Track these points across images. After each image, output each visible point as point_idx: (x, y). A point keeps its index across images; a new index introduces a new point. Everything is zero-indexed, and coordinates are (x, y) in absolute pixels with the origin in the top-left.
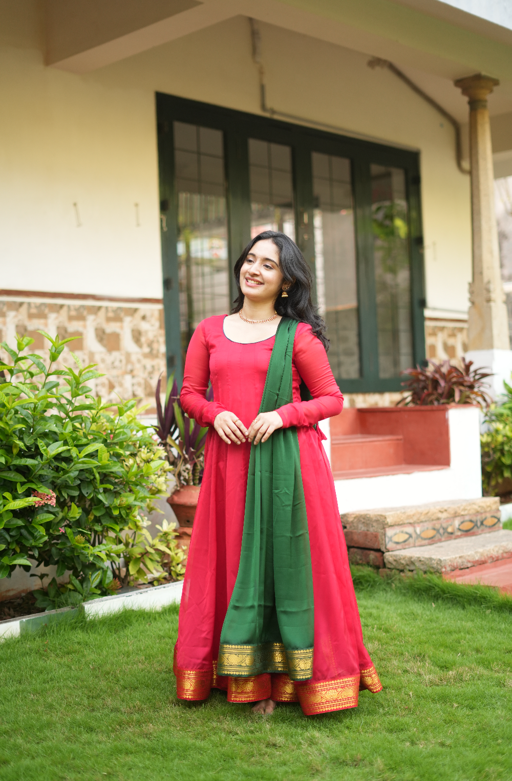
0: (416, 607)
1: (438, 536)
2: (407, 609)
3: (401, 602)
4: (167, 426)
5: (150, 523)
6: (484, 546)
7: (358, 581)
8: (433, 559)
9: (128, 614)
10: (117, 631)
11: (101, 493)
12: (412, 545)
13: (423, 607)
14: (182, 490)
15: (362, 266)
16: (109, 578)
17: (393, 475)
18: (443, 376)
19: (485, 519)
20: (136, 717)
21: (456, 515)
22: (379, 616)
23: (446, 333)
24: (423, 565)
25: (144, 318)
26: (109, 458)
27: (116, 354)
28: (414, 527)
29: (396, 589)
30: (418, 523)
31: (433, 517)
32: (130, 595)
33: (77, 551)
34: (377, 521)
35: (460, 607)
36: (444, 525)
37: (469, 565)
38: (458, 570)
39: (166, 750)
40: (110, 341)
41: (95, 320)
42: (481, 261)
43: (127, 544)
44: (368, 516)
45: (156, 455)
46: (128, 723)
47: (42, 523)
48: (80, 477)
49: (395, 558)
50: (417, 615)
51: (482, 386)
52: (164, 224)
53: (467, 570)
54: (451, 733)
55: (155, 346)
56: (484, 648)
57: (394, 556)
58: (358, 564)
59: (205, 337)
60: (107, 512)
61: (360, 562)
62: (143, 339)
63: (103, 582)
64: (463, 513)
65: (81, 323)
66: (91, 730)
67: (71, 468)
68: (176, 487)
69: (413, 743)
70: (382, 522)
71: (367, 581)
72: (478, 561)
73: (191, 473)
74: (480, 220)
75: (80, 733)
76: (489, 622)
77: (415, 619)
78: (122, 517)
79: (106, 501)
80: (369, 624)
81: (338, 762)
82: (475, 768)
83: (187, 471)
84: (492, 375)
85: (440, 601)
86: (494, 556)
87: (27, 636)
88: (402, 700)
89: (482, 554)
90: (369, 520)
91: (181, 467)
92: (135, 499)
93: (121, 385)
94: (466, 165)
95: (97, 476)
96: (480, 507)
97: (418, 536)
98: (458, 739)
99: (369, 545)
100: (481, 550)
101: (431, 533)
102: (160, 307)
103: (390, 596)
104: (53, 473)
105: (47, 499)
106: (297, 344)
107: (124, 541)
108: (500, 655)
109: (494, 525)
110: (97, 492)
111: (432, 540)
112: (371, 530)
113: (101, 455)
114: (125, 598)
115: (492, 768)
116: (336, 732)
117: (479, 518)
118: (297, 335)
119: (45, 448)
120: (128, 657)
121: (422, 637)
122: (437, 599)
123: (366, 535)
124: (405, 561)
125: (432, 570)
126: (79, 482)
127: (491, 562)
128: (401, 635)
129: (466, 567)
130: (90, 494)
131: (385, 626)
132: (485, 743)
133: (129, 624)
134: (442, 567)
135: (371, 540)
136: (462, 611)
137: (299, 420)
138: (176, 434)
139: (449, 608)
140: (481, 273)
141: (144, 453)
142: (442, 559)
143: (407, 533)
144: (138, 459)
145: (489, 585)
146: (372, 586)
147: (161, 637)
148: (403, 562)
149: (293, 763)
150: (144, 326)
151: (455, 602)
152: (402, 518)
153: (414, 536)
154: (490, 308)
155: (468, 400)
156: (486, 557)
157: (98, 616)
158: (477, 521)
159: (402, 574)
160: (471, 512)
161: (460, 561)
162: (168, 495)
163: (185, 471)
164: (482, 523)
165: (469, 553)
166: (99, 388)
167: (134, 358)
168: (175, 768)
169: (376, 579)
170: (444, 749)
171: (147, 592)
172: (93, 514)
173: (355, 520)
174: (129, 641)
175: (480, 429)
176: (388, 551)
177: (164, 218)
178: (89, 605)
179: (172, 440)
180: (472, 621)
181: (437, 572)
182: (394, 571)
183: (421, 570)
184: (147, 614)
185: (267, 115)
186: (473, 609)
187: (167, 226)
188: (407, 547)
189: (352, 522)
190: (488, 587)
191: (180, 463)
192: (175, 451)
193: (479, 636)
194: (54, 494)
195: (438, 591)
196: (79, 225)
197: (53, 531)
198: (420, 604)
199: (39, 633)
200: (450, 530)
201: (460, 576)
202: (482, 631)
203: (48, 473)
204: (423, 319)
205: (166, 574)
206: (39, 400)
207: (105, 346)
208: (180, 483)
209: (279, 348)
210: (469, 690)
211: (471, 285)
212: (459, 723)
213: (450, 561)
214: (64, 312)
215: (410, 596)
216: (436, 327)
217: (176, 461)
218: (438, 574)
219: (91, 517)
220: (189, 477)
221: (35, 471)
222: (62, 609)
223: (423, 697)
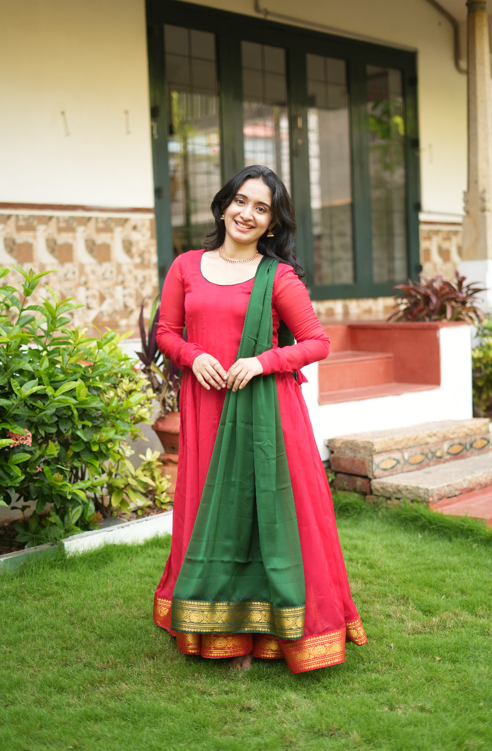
0: (402, 538)
1: (427, 461)
2: (393, 540)
3: (387, 532)
4: (151, 352)
5: (133, 452)
6: (472, 472)
7: (344, 508)
8: (421, 489)
9: (109, 550)
10: (98, 567)
11: (79, 430)
12: (399, 471)
13: (409, 538)
14: (167, 416)
15: (357, 171)
16: (91, 510)
17: (382, 397)
18: (435, 292)
19: (475, 441)
20: (110, 673)
21: (445, 439)
22: (364, 549)
23: (441, 236)
24: (410, 493)
25: (135, 228)
26: (88, 393)
27: (106, 266)
28: (402, 453)
29: (383, 517)
30: (406, 449)
31: (422, 442)
32: (112, 529)
33: (55, 489)
34: (365, 448)
35: (446, 539)
36: (433, 450)
37: (457, 493)
38: (445, 498)
39: (137, 716)
40: (100, 252)
41: (85, 231)
42: (476, 169)
43: (110, 474)
44: (355, 442)
45: (138, 384)
46: (100, 682)
47: (17, 463)
48: (57, 414)
49: (382, 486)
50: (403, 547)
51: (474, 301)
52: (155, 132)
53: (455, 498)
54: (431, 695)
55: (146, 256)
56: (469, 589)
57: (382, 483)
58: (344, 490)
59: (181, 273)
60: (86, 447)
61: (347, 488)
62: (134, 250)
63: (85, 514)
64: (452, 436)
65: (70, 235)
66: (61, 690)
67: (48, 406)
68: (160, 414)
69: (392, 708)
70: (370, 450)
71: (354, 508)
72: (466, 488)
73: (175, 400)
74: (476, 127)
75: (50, 694)
76: (475, 556)
77: (401, 552)
78: (102, 452)
79: (85, 437)
80: (353, 558)
81: (314, 732)
82: (454, 740)
83: (171, 398)
84: (485, 290)
85: (426, 533)
86: (482, 483)
87: (4, 576)
88: (382, 653)
89: (470, 482)
90: (356, 446)
91: (165, 394)
92: (116, 433)
93: (112, 296)
94: (463, 64)
95: (75, 412)
96: (469, 429)
97: (406, 462)
98: (438, 701)
99: (356, 471)
100: (469, 477)
101: (419, 458)
102: (151, 216)
103: (376, 525)
104: (28, 412)
105: (23, 439)
106: (277, 287)
107: (107, 471)
108: (485, 597)
109: (484, 447)
110: (75, 429)
111: (420, 465)
112: (359, 456)
113: (79, 391)
114: (106, 533)
115: (472, 742)
116: (313, 692)
117: (468, 440)
118: (276, 278)
119: (19, 387)
120: (106, 599)
121: (407, 575)
122: (424, 530)
123: (353, 461)
124: (393, 489)
125: (419, 499)
126: (56, 419)
127: (480, 489)
128: (385, 571)
129: (453, 495)
130: (68, 431)
131: (370, 560)
132: (467, 706)
133: (110, 560)
134: (429, 497)
135: (358, 466)
136: (449, 544)
137: (281, 367)
138: (161, 359)
139: (436, 540)
140: (476, 182)
141: (126, 385)
142: (430, 488)
143: (395, 459)
144: (119, 391)
145: (476, 517)
146: (359, 513)
147: (141, 576)
148: (390, 489)
149: (266, 732)
150: (135, 236)
151: (442, 533)
152: (390, 445)
153: (402, 461)
154: (485, 218)
155: (461, 317)
156: (474, 484)
157: (79, 553)
158: (466, 444)
159: (389, 502)
160: (460, 435)
161: (448, 489)
162: (152, 422)
163: (169, 398)
164: (471, 446)
165: (457, 481)
166: (90, 300)
167: (125, 269)
168: (144, 740)
169: (364, 507)
170: (424, 714)
171: (128, 525)
172: (72, 450)
173: (343, 446)
174: (108, 581)
175: (472, 343)
176: (375, 478)
177: (155, 125)
178: (69, 542)
179: (155, 366)
180: (459, 554)
181: (426, 502)
182: (381, 498)
183: (408, 498)
184: (129, 548)
185: (261, 16)
186: (459, 542)
187: (157, 133)
188: (394, 473)
189: (339, 448)
190: (475, 518)
191: (164, 390)
192: (160, 378)
193: (464, 573)
194: (30, 434)
195: (424, 522)
196: (68, 134)
197: (30, 469)
198: (406, 534)
199: (17, 572)
200: (438, 454)
201: (447, 504)
202: (468, 567)
203: (23, 412)
204: (418, 222)
205: (150, 503)
206: (11, 339)
207: (95, 257)
208: (165, 409)
209: (257, 292)
210: (452, 639)
211: (466, 194)
212: (440, 681)
213: (438, 490)
214: (53, 223)
215: (396, 525)
216: (431, 231)
217: (160, 387)
218: (425, 504)
219: (70, 453)
220: (173, 404)
221: (9, 410)
222: (41, 546)
223: (405, 649)
